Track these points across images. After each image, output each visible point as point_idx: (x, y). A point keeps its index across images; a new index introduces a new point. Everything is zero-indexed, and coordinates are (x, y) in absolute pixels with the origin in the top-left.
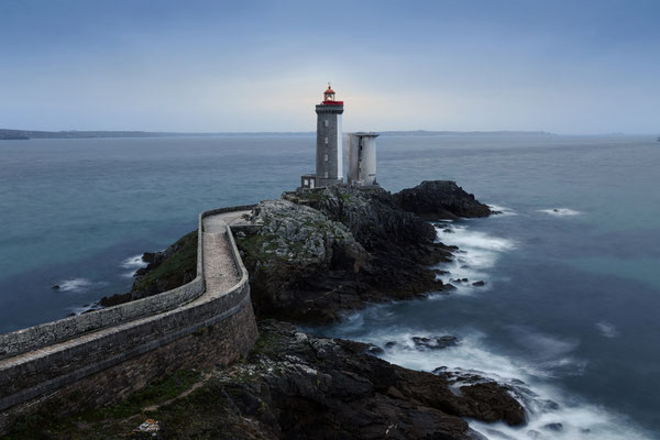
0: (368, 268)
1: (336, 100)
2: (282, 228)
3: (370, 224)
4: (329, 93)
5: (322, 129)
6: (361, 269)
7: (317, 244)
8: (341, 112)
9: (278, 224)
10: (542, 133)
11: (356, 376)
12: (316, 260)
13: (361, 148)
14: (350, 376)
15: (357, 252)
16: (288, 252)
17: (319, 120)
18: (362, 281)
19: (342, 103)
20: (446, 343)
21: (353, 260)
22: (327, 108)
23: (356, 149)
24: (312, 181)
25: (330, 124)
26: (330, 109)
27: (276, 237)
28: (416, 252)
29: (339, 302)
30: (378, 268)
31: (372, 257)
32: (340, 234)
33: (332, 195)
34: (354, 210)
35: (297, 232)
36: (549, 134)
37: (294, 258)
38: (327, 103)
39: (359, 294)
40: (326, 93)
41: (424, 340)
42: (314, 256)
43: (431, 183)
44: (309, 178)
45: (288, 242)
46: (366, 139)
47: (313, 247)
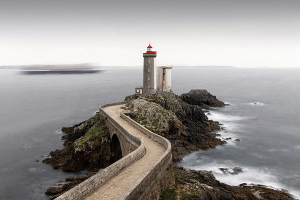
0: (185, 133)
1: (153, 51)
2: (147, 114)
3: (180, 111)
4: (150, 47)
5: (146, 65)
6: (182, 134)
7: (164, 122)
8: (155, 56)
9: (146, 112)
10: (229, 67)
11: (224, 189)
12: (164, 130)
13: (164, 74)
14: (222, 190)
15: (179, 125)
16: (152, 126)
17: (145, 60)
18: (184, 140)
19: (156, 52)
20: (237, 171)
21: (178, 130)
22: (149, 55)
23: (162, 74)
24: (141, 90)
25: (150, 62)
26: (150, 55)
27: (145, 118)
28: (201, 125)
29: (177, 151)
30: (189, 133)
31: (186, 128)
32: (171, 116)
33: (161, 97)
34: (172, 104)
35: (154, 116)
36: (232, 67)
37: (155, 129)
38: (148, 52)
39: (184, 146)
40: (148, 47)
41: (226, 169)
42: (164, 127)
43: (196, 90)
44: (139, 89)
45: (151, 121)
46: (167, 70)
47: (162, 123)
